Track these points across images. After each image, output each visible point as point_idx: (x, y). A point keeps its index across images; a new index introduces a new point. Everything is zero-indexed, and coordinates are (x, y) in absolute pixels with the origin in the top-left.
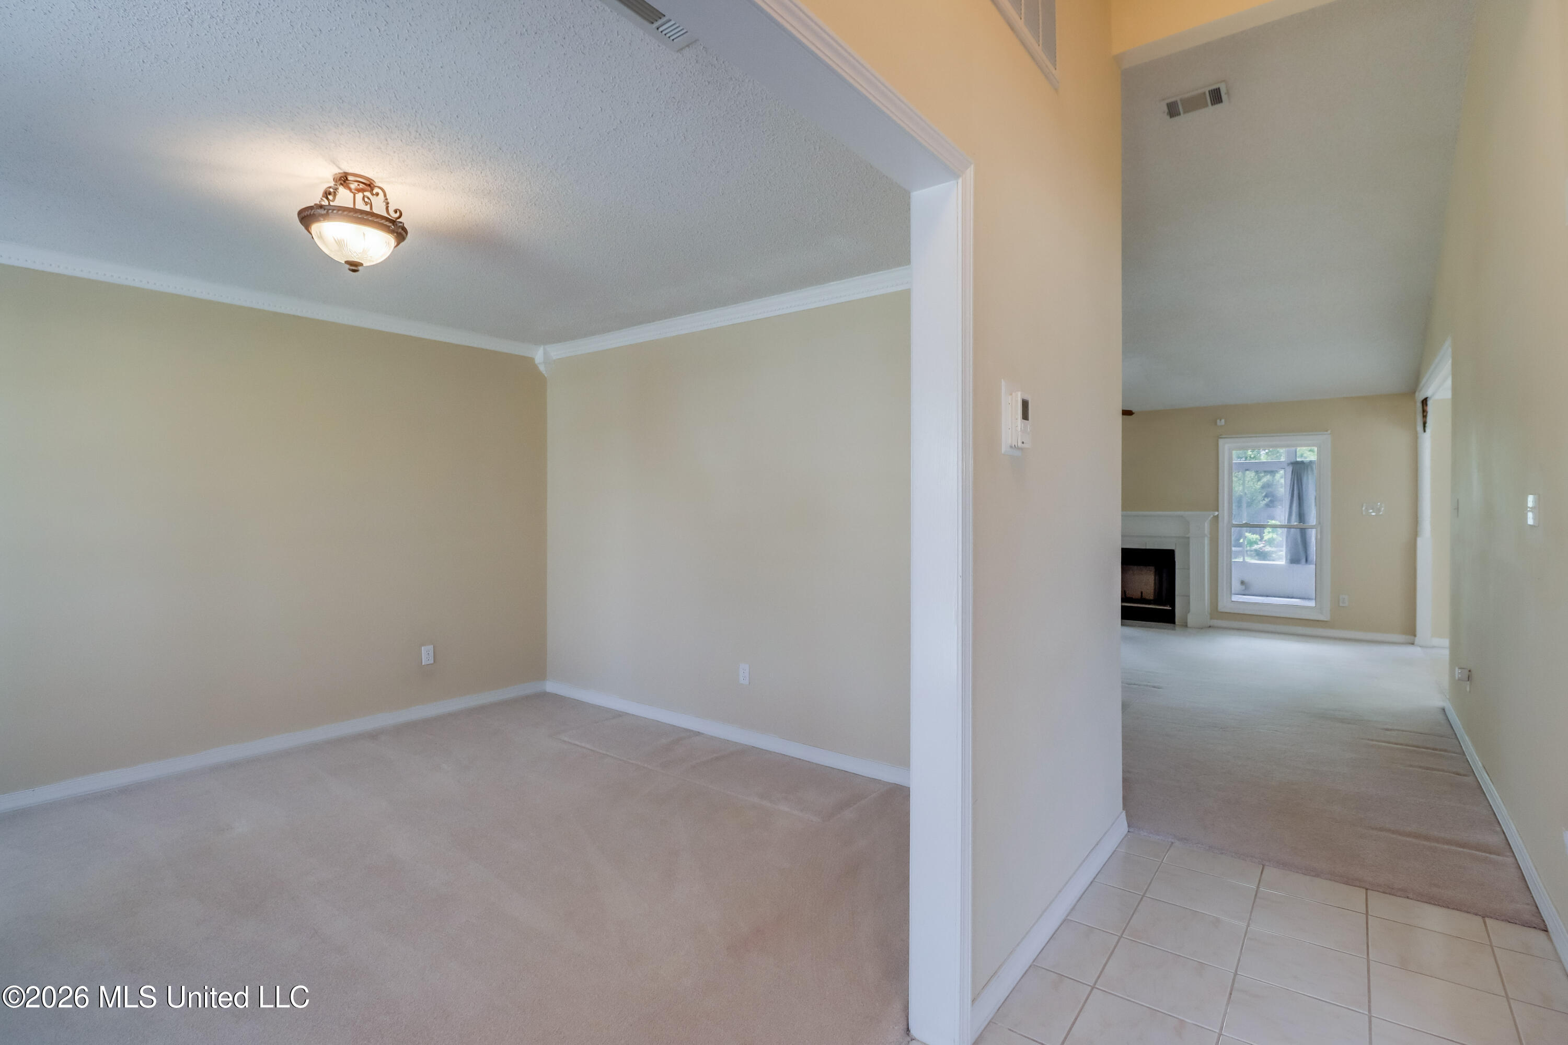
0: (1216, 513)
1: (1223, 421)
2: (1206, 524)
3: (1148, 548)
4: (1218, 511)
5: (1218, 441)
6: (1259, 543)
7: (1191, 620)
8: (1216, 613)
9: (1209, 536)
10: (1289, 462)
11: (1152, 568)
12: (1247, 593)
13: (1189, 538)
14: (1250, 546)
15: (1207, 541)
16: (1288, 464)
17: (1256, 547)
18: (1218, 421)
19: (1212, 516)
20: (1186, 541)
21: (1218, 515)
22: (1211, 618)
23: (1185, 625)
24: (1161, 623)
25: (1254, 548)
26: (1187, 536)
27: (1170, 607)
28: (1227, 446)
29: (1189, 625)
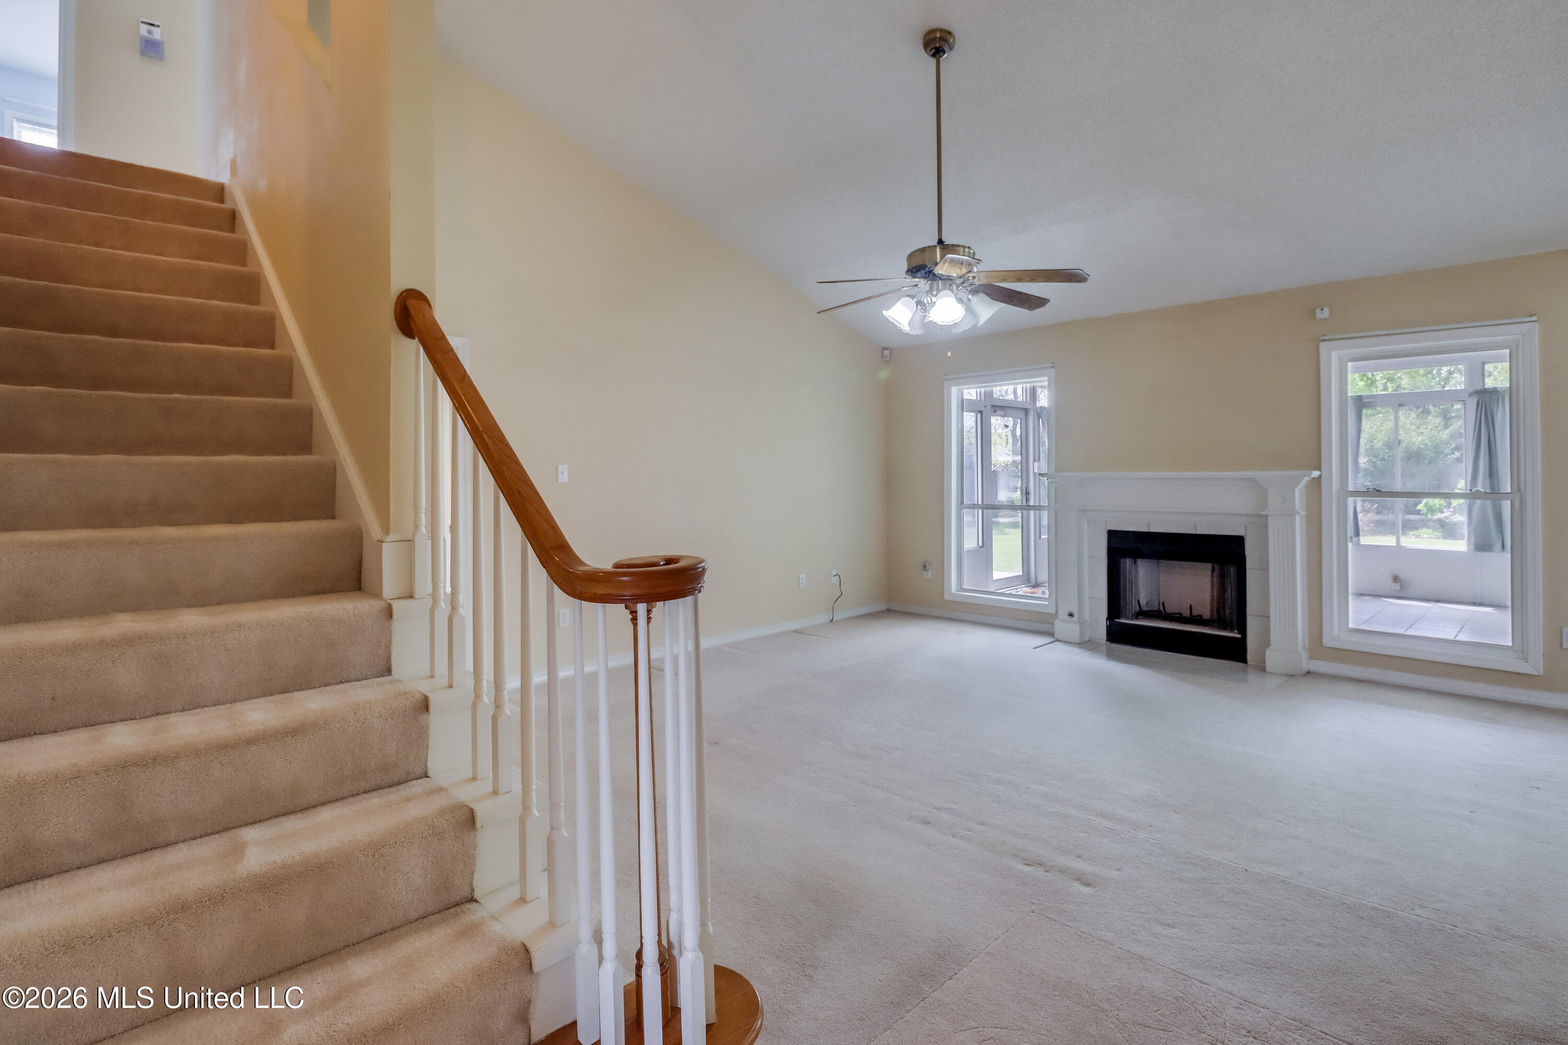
0: (1316, 474)
1: (1326, 310)
2: (1297, 492)
3: (1198, 532)
4: (1319, 469)
5: (1318, 346)
6: (1445, 510)
7: (1272, 658)
8: (1317, 647)
9: (1303, 513)
10: (1471, 390)
11: (1209, 566)
12: (1401, 595)
13: (1266, 516)
14: (1432, 515)
15: (1299, 524)
16: (1471, 395)
17: (1439, 516)
18: (1318, 311)
19: (1307, 479)
20: (1262, 522)
21: (1320, 476)
22: (1311, 658)
23: (1262, 668)
24: (1223, 662)
25: (1436, 517)
26: (1263, 513)
27: (1239, 633)
28: (1334, 355)
29: (1268, 669)
